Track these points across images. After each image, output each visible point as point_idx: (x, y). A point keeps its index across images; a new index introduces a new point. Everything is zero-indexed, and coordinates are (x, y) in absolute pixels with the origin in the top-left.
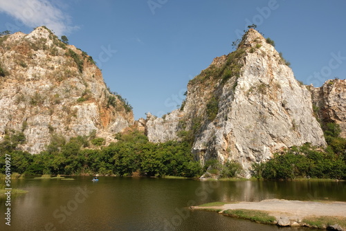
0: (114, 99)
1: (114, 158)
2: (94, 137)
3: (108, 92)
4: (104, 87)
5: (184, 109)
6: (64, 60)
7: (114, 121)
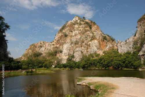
0: (106, 37)
1: (102, 61)
2: (96, 54)
3: (103, 35)
4: (101, 33)
5: (136, 35)
6: (84, 26)
7: (107, 46)
